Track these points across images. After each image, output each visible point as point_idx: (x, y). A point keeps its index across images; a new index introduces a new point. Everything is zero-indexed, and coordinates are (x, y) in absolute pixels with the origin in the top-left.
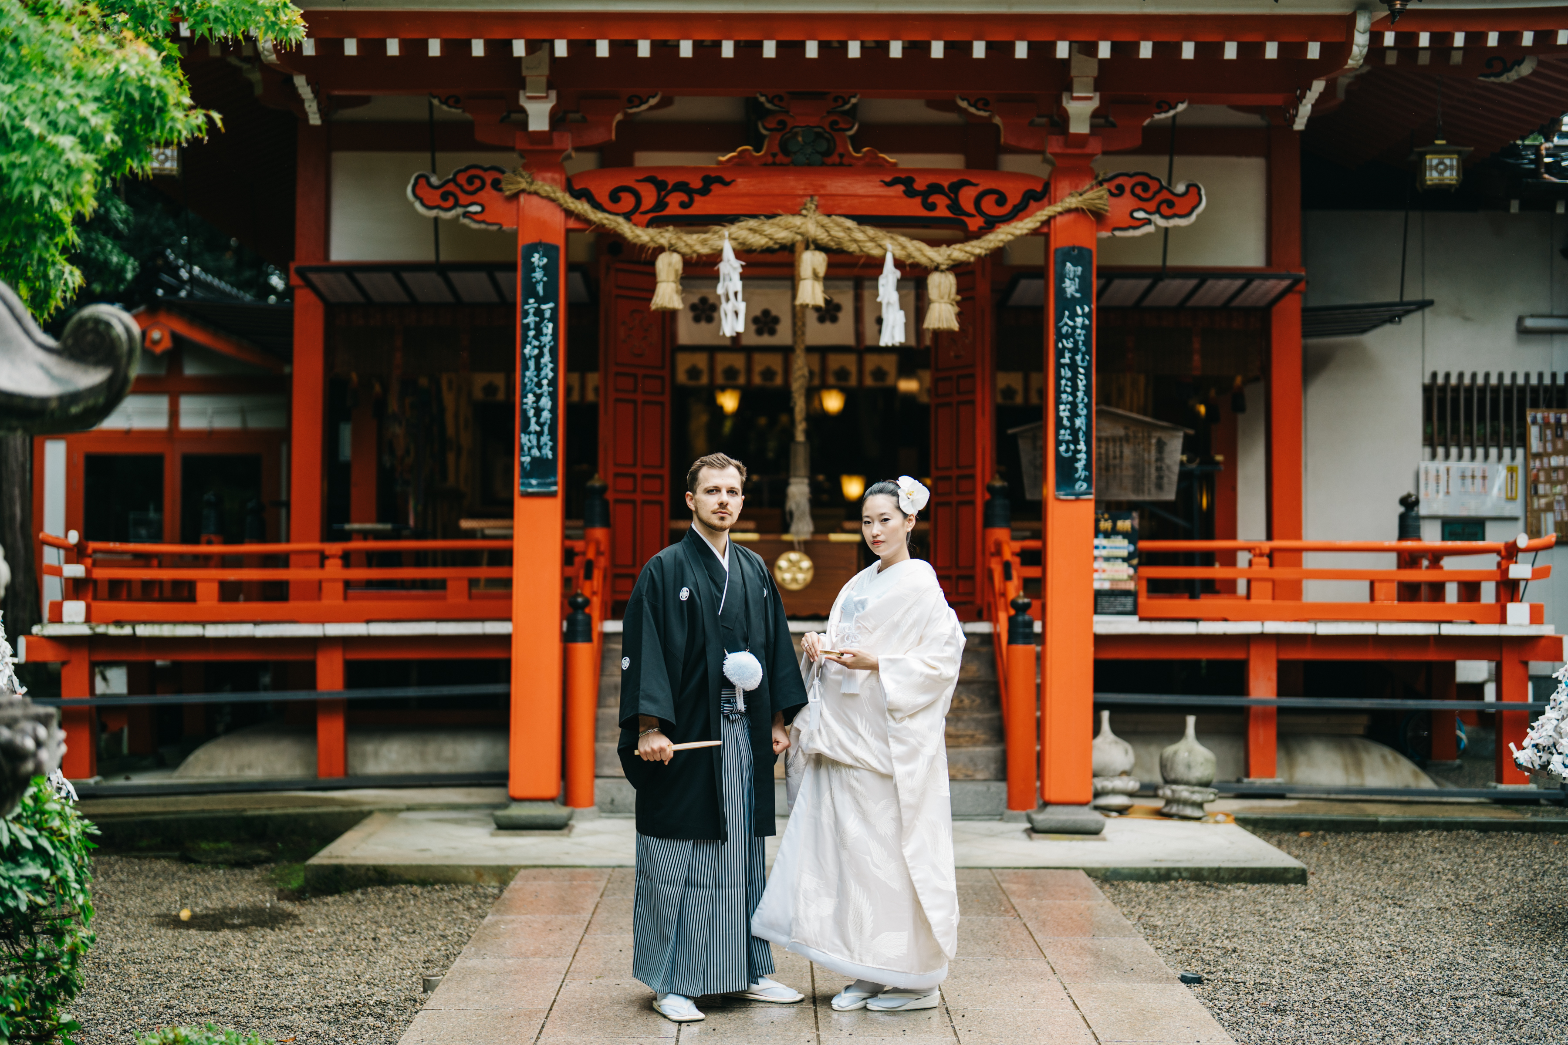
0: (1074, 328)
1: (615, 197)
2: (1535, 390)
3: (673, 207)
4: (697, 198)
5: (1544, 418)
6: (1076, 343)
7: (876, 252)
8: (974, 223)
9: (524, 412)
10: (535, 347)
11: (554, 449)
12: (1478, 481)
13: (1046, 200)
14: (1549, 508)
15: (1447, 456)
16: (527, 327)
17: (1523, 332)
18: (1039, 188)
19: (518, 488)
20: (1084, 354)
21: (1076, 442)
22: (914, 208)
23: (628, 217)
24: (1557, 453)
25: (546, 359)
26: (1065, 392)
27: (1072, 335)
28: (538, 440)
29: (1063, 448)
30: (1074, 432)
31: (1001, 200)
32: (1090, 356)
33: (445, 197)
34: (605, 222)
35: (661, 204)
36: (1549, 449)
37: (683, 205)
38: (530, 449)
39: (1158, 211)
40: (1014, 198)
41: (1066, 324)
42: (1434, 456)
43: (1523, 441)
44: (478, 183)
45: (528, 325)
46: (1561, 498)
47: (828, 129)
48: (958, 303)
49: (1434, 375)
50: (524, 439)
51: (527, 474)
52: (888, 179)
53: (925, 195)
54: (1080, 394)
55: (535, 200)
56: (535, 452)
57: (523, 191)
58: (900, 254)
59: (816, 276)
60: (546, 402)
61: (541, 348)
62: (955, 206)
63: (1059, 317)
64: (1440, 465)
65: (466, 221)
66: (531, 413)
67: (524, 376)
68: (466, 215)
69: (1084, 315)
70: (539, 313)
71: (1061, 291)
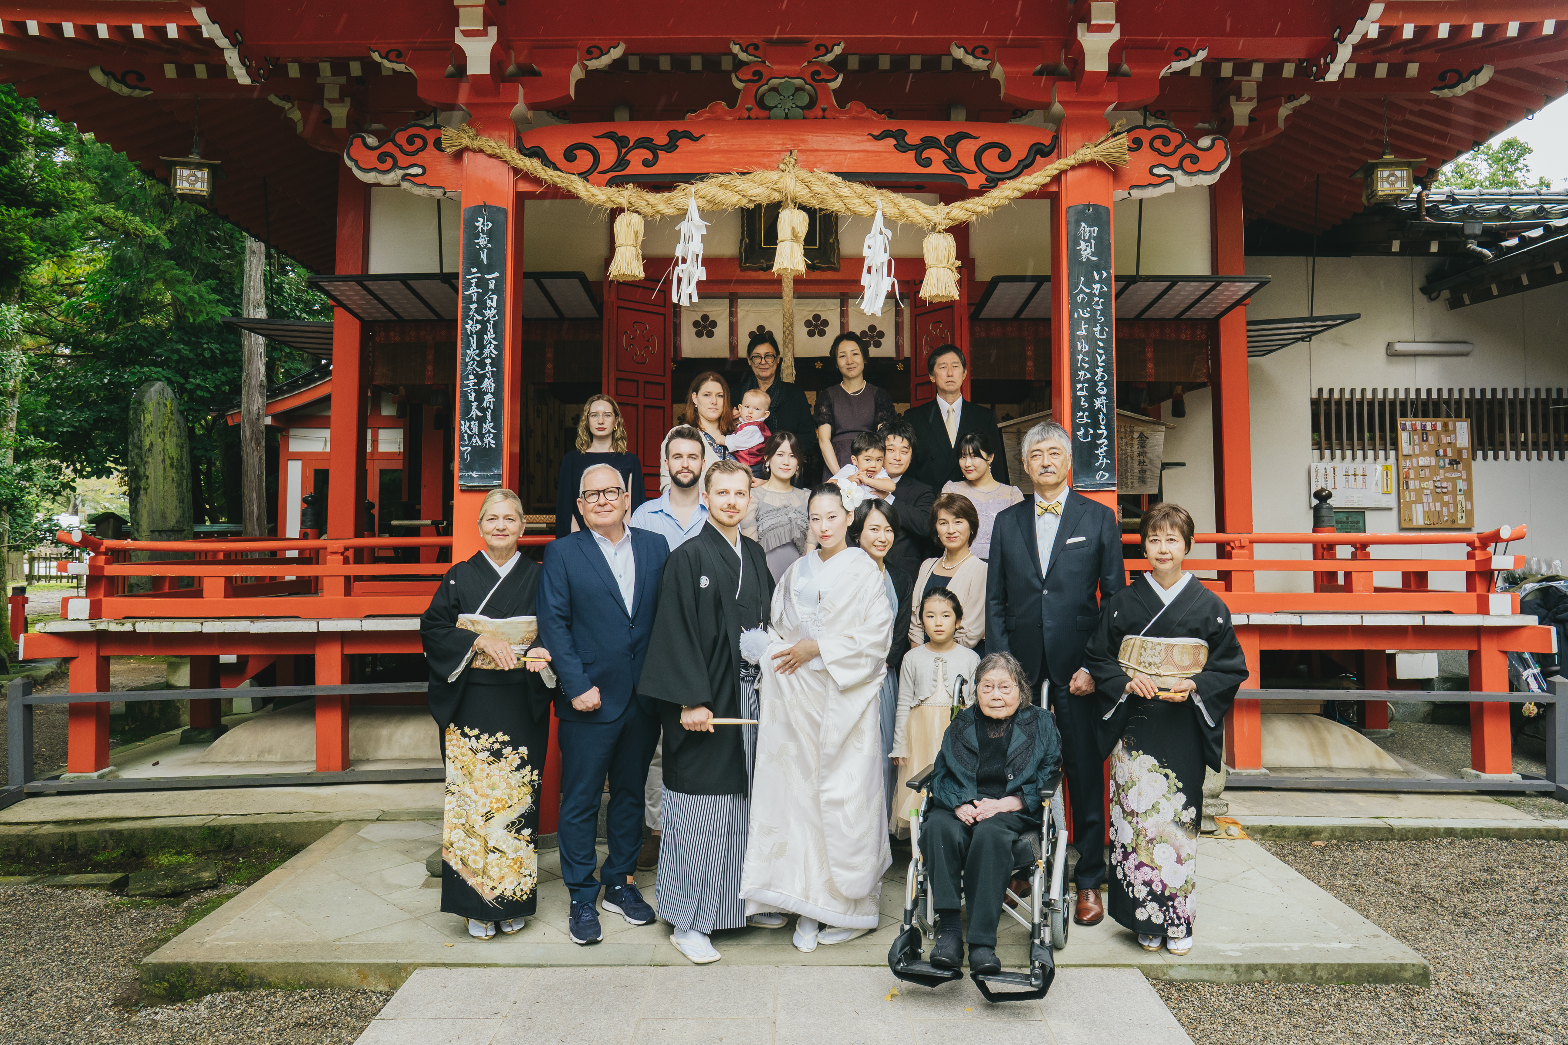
0: (1091, 295)
1: (570, 155)
2: (1403, 403)
3: (636, 166)
4: (662, 154)
5: (1412, 425)
6: (1093, 312)
7: (865, 210)
8: (974, 181)
9: (465, 395)
10: (477, 322)
11: (497, 437)
12: (1359, 478)
13: (1054, 155)
14: (1419, 501)
15: (1333, 457)
16: (468, 300)
17: (1392, 354)
18: (1047, 141)
19: (458, 483)
20: (1102, 325)
21: (1096, 425)
22: (905, 164)
23: (584, 175)
24: (1423, 454)
25: (490, 335)
26: (1082, 368)
27: (1089, 304)
28: (480, 427)
29: (1081, 433)
30: (1094, 414)
31: (1005, 155)
32: (1110, 327)
33: (382, 158)
34: (557, 180)
35: (622, 162)
36: (1417, 452)
37: (646, 163)
38: (470, 437)
39: (1180, 167)
40: (1019, 152)
41: (1082, 291)
42: (1322, 458)
43: (1395, 444)
44: (419, 143)
45: (470, 296)
46: (1428, 492)
47: (810, 80)
48: (959, 269)
49: (1320, 390)
50: (465, 427)
51: (468, 467)
52: (876, 133)
53: (919, 149)
54: (1100, 371)
55: (481, 157)
56: (476, 441)
57: (466, 149)
58: (891, 211)
59: (795, 237)
60: (488, 384)
61: (484, 323)
62: (952, 161)
63: (1073, 286)
64: (1326, 464)
65: (405, 185)
66: (472, 398)
67: (465, 355)
68: (405, 178)
69: (1101, 281)
70: (482, 283)
71: (1075, 254)
